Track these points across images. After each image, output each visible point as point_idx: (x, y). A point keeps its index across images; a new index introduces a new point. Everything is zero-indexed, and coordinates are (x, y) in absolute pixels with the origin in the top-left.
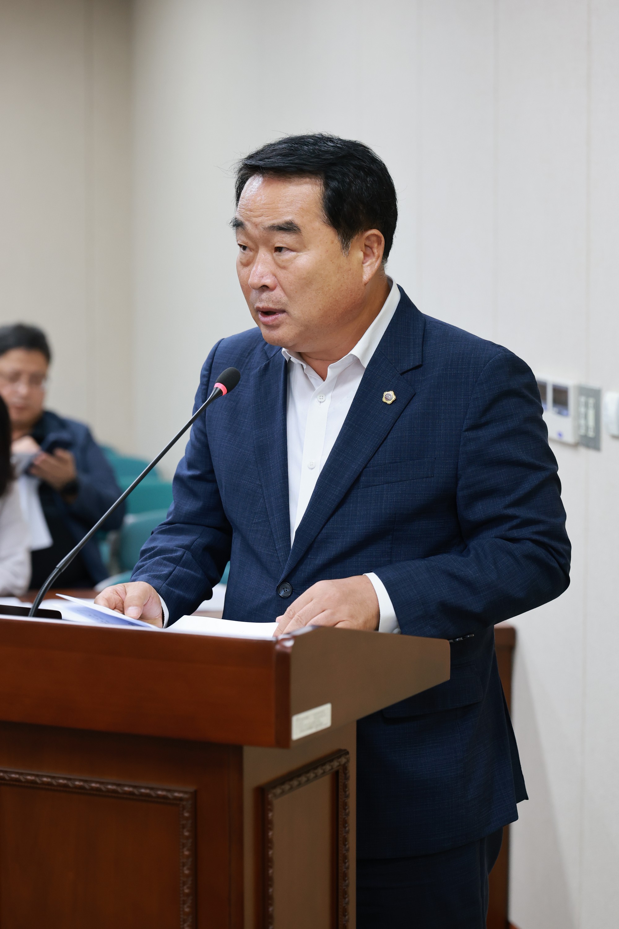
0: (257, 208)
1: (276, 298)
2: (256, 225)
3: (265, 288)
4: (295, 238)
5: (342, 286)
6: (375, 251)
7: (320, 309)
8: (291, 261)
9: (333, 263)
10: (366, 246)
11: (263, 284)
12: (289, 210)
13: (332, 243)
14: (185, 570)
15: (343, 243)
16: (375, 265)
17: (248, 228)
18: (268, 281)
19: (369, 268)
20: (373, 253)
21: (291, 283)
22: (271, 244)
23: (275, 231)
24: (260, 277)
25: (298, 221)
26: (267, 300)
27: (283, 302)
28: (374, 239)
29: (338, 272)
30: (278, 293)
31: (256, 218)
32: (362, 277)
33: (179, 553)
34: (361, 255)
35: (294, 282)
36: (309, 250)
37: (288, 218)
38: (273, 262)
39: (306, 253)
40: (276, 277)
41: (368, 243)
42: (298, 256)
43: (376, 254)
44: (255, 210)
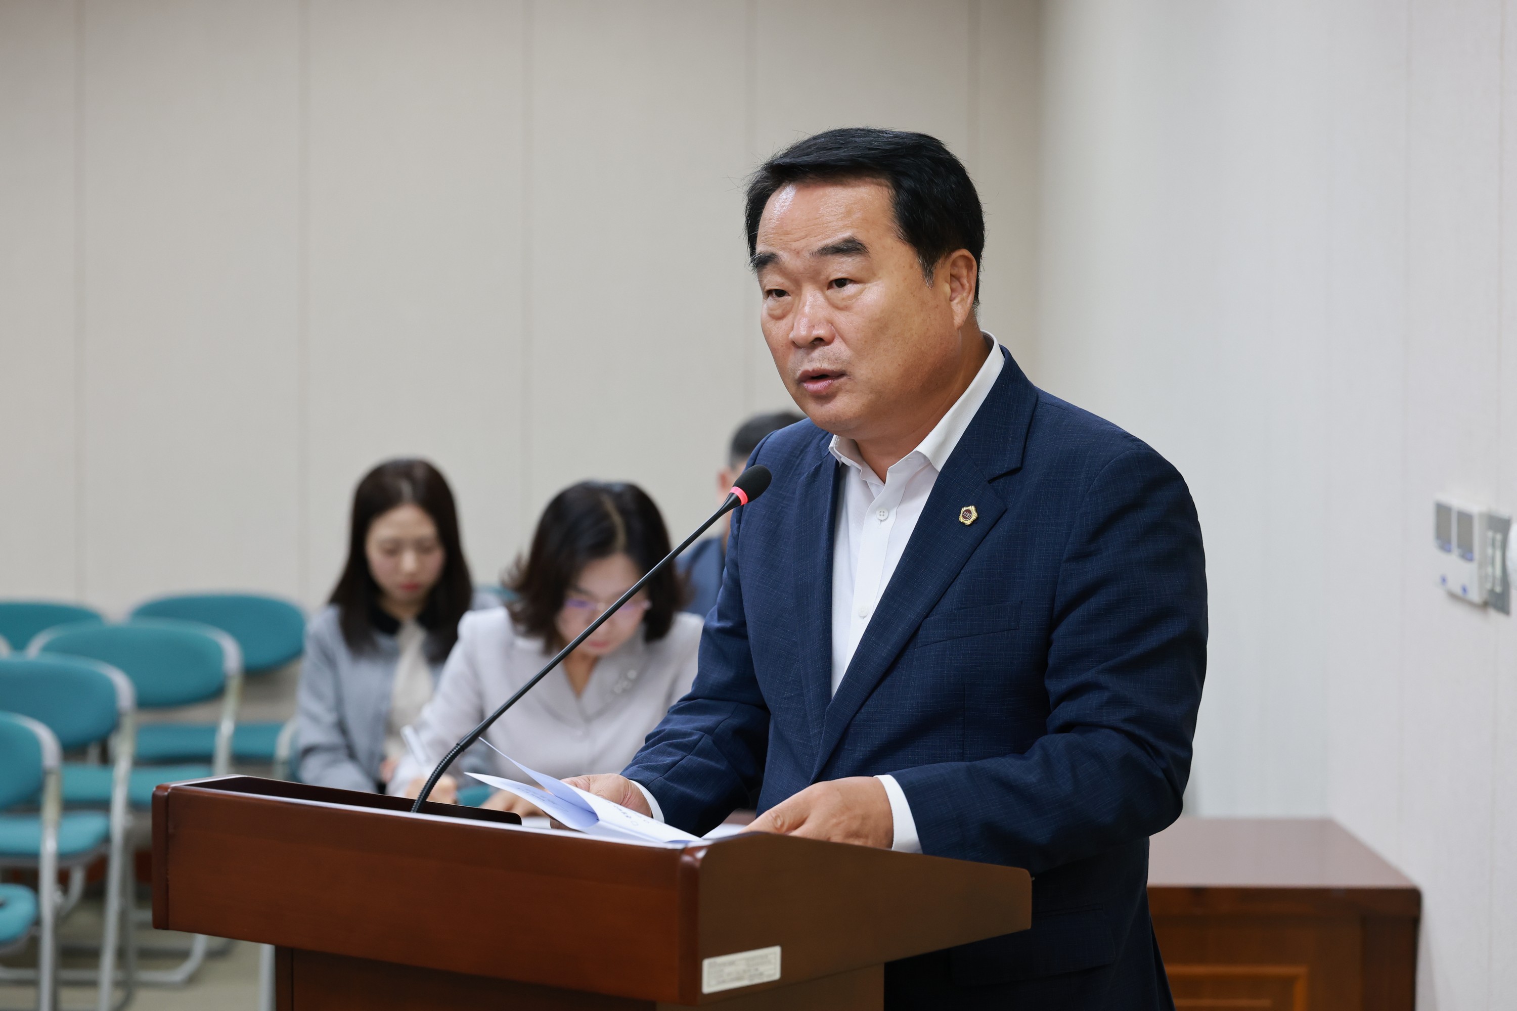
0: (797, 228)
1: (834, 355)
2: (798, 253)
3: (819, 342)
4: (859, 262)
5: (928, 329)
6: (965, 281)
7: (899, 365)
8: (854, 296)
9: (914, 296)
10: (952, 275)
11: (816, 337)
12: (847, 222)
13: (911, 267)
14: (700, 759)
15: (925, 269)
16: (967, 302)
17: (783, 260)
18: (820, 332)
19: (960, 306)
20: (962, 286)
21: (858, 329)
22: (822, 277)
23: (829, 257)
24: (809, 327)
25: (861, 237)
26: (820, 358)
27: (844, 358)
28: (961, 263)
29: (922, 311)
30: (838, 348)
31: (797, 242)
32: (952, 318)
33: (695, 737)
34: (947, 288)
35: (863, 326)
36: (880, 278)
37: (847, 234)
38: (826, 304)
39: (875, 283)
40: (832, 324)
41: (955, 272)
42: (866, 288)
43: (967, 285)
44: (795, 230)
